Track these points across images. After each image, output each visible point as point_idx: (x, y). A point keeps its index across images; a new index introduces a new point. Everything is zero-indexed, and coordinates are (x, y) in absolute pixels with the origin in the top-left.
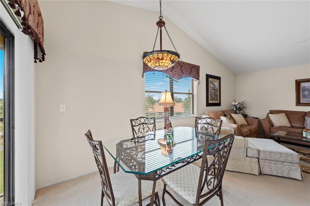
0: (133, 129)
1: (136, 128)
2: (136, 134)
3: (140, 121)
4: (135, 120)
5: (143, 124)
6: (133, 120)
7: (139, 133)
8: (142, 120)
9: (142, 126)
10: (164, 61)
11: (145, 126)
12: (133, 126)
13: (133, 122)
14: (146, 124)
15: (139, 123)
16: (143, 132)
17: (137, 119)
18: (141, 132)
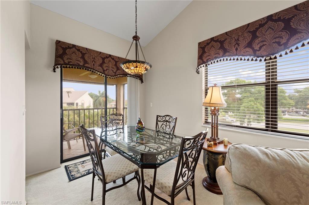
0: (157, 123)
1: (160, 124)
2: (158, 128)
3: (165, 118)
4: (162, 116)
5: (167, 121)
6: (160, 116)
7: (161, 128)
8: (168, 118)
9: (165, 123)
11: (168, 123)
12: (157, 121)
13: (159, 118)
15: (164, 120)
16: (164, 128)
18: (162, 128)
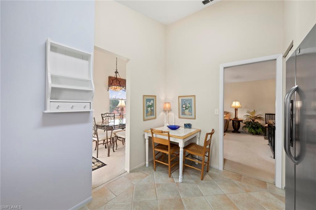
0: (103, 119)
1: (104, 119)
5: (108, 116)
6: (103, 114)
8: (108, 115)
9: (107, 118)
10: (117, 89)
12: (102, 117)
13: (103, 115)
14: (109, 116)
15: (106, 116)
17: (105, 114)
